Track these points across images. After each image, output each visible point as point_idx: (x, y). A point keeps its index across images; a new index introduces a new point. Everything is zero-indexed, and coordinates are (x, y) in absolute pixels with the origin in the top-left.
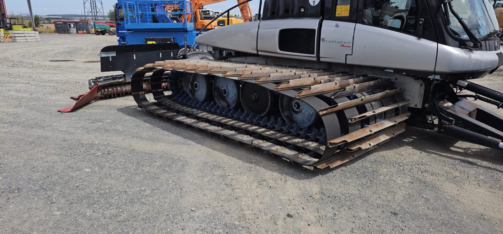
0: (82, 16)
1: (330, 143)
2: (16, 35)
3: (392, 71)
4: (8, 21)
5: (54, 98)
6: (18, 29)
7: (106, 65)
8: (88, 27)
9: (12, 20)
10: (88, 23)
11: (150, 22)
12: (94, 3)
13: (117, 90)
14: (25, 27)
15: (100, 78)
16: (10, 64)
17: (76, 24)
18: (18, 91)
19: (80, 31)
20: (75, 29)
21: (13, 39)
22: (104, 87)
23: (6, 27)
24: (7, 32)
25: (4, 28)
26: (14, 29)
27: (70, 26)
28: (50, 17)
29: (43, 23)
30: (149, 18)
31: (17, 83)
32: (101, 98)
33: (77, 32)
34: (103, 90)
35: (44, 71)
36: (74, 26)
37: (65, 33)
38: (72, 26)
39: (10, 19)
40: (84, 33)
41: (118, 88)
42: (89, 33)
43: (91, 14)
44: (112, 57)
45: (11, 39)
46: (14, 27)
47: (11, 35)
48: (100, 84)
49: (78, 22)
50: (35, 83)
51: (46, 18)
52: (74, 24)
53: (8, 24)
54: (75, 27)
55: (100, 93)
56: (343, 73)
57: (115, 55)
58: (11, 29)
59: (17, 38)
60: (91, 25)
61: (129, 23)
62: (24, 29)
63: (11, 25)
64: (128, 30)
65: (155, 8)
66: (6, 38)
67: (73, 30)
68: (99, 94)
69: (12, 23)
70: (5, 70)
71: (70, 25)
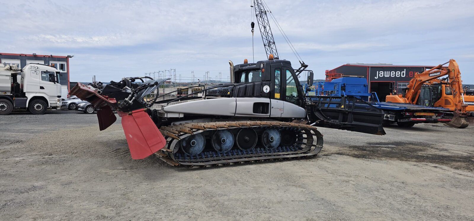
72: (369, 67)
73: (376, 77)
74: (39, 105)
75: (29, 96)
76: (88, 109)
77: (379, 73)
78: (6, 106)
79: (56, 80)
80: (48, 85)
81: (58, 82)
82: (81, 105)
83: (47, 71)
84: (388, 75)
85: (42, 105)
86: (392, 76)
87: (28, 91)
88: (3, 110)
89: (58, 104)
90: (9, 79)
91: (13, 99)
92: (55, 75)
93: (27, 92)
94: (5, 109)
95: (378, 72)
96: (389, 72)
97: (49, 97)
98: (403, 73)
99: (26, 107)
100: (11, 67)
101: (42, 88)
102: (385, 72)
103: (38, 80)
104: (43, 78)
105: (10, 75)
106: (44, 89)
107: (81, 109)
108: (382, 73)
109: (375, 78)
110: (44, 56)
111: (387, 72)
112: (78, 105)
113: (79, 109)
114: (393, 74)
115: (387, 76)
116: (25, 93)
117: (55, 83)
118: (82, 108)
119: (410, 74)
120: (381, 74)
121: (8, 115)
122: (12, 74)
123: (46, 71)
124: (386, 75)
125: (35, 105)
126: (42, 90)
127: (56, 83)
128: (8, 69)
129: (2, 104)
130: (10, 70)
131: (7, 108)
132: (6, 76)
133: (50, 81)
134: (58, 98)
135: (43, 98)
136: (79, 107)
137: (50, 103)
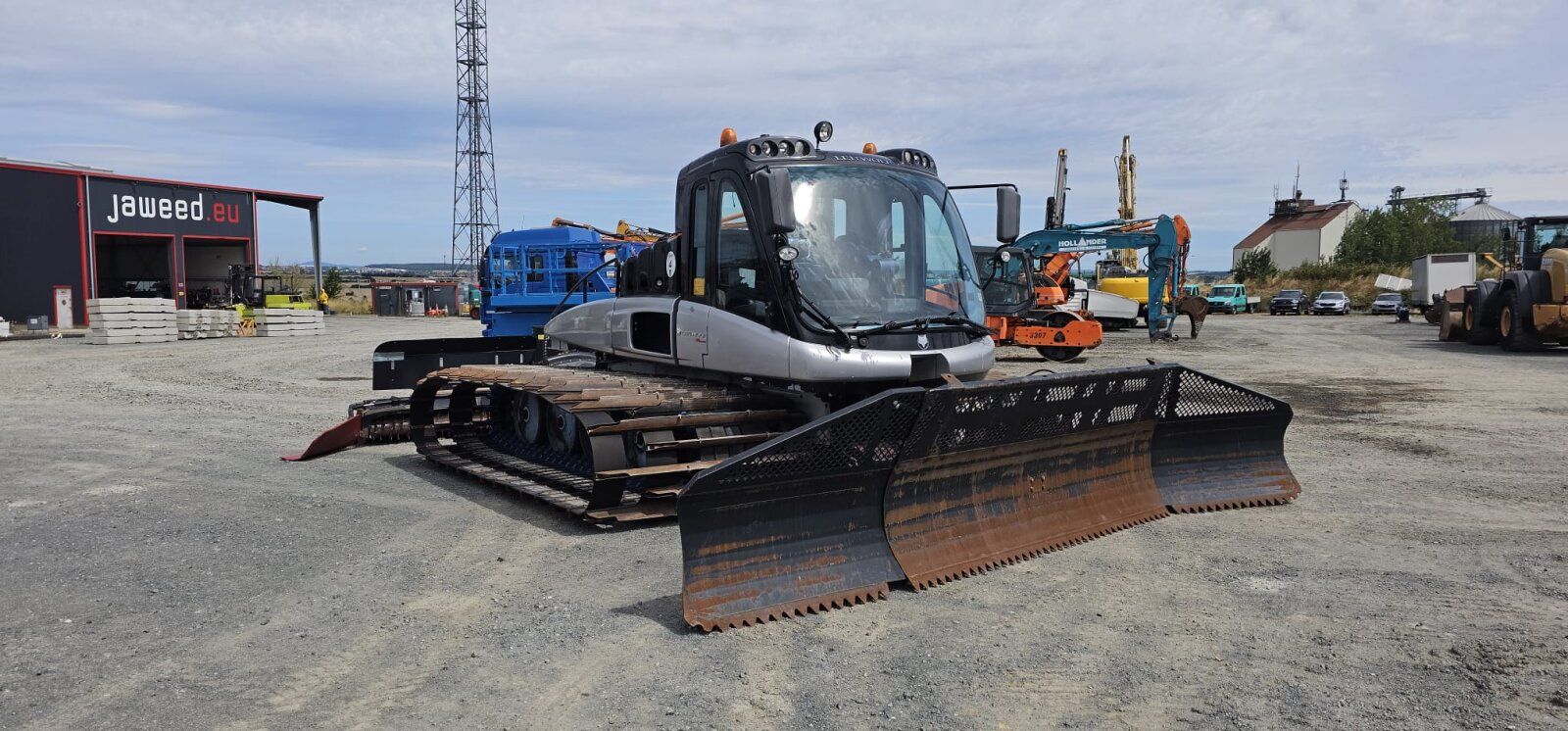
0: (444, 267)
1: (598, 475)
2: (269, 320)
3: (750, 379)
4: (258, 284)
5: (286, 440)
6: (278, 304)
7: (383, 377)
8: (455, 298)
9: (266, 282)
10: (455, 287)
11: (555, 290)
12: (480, 236)
13: (401, 426)
14: (295, 299)
15: (369, 402)
16: (232, 384)
17: (426, 289)
18: (225, 430)
19: (434, 308)
20: (423, 304)
21: (261, 331)
22: (376, 419)
23: (251, 299)
24: (249, 312)
25: (245, 303)
26: (269, 306)
27: (410, 297)
28: (376, 270)
29: (353, 287)
30: (553, 280)
31: (229, 418)
32: (369, 443)
33: (427, 313)
34: (373, 427)
35: (297, 399)
36: (420, 296)
37: (396, 314)
38: (416, 295)
39: (263, 278)
40: (444, 313)
41: (405, 424)
42: (457, 314)
43: (469, 262)
44: (395, 361)
45: (255, 330)
46: (269, 298)
47: (257, 320)
48: (365, 412)
49: (433, 285)
50: (266, 418)
51: (363, 275)
52: (421, 290)
53: (258, 291)
54: (423, 299)
55: (366, 430)
56: (691, 380)
57: (402, 358)
58: (261, 304)
59: (269, 327)
60: (464, 294)
61: (504, 294)
62: (292, 305)
63: (263, 293)
64: (498, 309)
65: (576, 257)
66: (246, 326)
67: (417, 307)
68: (364, 433)
69: (268, 288)
70: (218, 395)
71: (410, 293)
72: (84, 177)
73: (113, 217)
77: (120, 204)
84: (151, 212)
86: (162, 216)
95: (115, 197)
96: (153, 200)
98: (197, 207)
102: (141, 199)
108: (129, 201)
109: (109, 218)
111: (147, 199)
114: (165, 208)
115: (147, 215)
119: (216, 212)
120: (127, 206)
124: (145, 212)
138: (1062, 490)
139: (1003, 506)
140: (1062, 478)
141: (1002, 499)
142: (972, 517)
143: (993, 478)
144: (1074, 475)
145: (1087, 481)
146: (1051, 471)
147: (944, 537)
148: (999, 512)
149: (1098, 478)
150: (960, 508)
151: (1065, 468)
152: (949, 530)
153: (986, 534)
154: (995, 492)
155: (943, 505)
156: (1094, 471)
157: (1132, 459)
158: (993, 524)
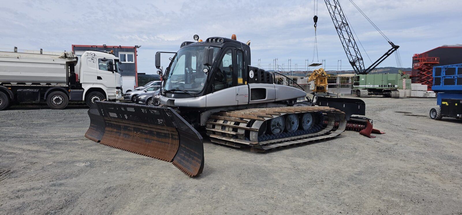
74: (97, 97)
75: (86, 88)
76: (150, 102)
78: (61, 99)
79: (114, 69)
80: (106, 74)
81: (116, 72)
82: (142, 98)
83: (105, 58)
85: (99, 98)
87: (85, 82)
88: (58, 104)
89: (116, 97)
90: (64, 68)
91: (68, 91)
92: (114, 63)
93: (83, 83)
94: (60, 103)
97: (107, 88)
99: (82, 101)
100: (65, 54)
101: (99, 78)
103: (95, 69)
104: (100, 67)
105: (65, 63)
106: (101, 79)
107: (142, 103)
110: (114, 47)
112: (139, 98)
113: (140, 102)
116: (81, 84)
117: (113, 73)
118: (143, 101)
121: (63, 109)
122: (67, 62)
123: (103, 58)
125: (92, 98)
126: (99, 81)
127: (115, 72)
128: (62, 57)
129: (57, 97)
130: (65, 58)
131: (62, 102)
132: (61, 64)
133: (109, 70)
134: (117, 90)
135: (100, 90)
136: (140, 100)
137: (109, 96)
138: (144, 139)
139: (127, 136)
140: (144, 136)
141: (128, 134)
142: (120, 135)
143: (126, 128)
144: (148, 136)
145: (152, 140)
146: (142, 132)
147: (113, 137)
148: (126, 137)
149: (156, 141)
150: (118, 132)
151: (146, 133)
152: (114, 136)
153: (120, 140)
154: (126, 132)
155: (115, 130)
156: (155, 138)
157: (170, 139)
158: (123, 139)
